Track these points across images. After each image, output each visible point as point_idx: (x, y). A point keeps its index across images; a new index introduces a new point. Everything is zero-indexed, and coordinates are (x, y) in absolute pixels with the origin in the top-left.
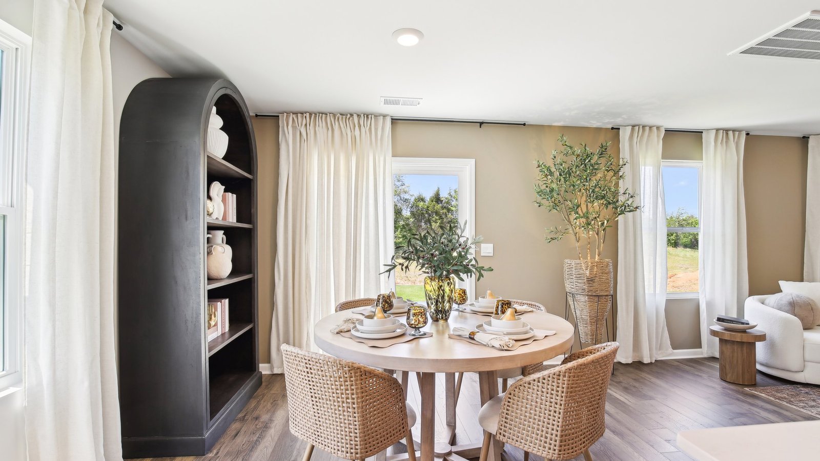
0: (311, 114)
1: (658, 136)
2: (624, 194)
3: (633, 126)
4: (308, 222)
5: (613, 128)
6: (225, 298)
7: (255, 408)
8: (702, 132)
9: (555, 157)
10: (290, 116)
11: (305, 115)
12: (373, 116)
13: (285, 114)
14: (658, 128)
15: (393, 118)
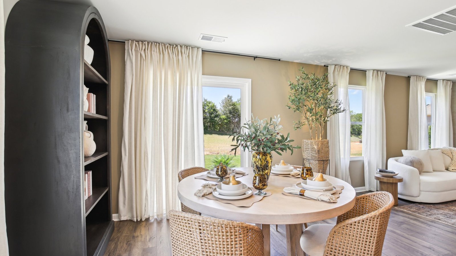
0: (148, 43)
1: (347, 72)
2: (336, 102)
3: (336, 65)
4: (146, 116)
5: (325, 66)
6: (90, 170)
7: (116, 248)
8: (366, 71)
9: (299, 80)
10: (133, 43)
11: (144, 43)
12: (190, 47)
13: (130, 41)
14: (347, 67)
15: (203, 50)
